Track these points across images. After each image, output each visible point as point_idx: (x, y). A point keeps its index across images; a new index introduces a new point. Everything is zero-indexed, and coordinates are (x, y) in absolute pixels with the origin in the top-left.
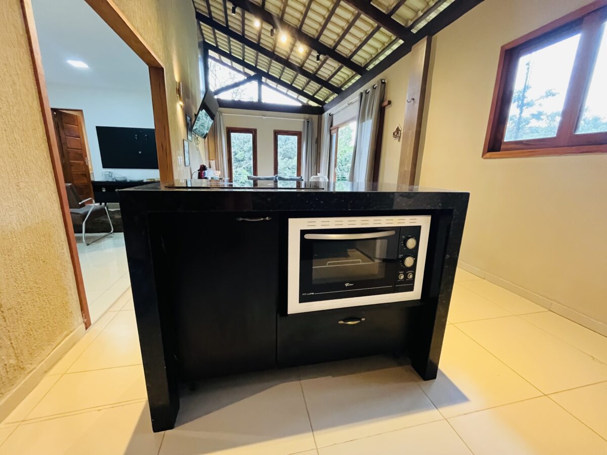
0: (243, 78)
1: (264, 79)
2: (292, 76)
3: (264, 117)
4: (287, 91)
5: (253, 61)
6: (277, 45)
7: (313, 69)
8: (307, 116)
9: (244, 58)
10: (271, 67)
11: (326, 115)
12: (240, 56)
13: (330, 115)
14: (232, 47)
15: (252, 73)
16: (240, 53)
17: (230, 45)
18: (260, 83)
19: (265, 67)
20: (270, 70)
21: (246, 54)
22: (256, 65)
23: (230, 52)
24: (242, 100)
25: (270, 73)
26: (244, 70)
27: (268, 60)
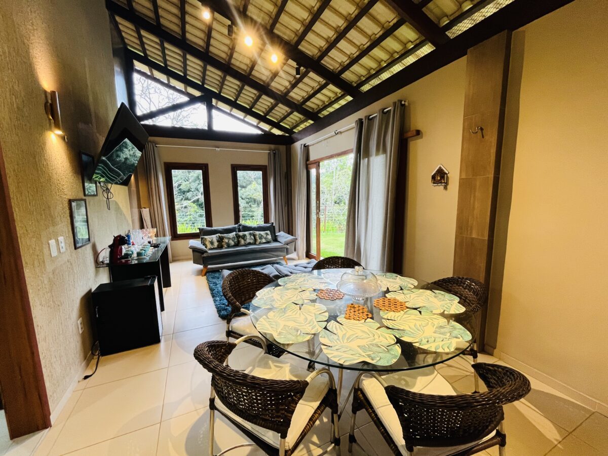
0: (185, 99)
1: (214, 101)
2: (253, 98)
3: (217, 149)
4: (245, 117)
5: (199, 78)
6: (237, 49)
7: (282, 89)
8: (273, 146)
9: (185, 74)
10: (224, 86)
11: (298, 145)
12: (181, 71)
13: (305, 146)
14: (168, 58)
15: (197, 93)
16: (181, 66)
17: (164, 55)
18: (210, 107)
19: (216, 86)
20: (224, 90)
21: (188, 68)
22: (203, 83)
23: (166, 65)
24: (184, 127)
25: (222, 94)
26: (186, 89)
27: (220, 76)
